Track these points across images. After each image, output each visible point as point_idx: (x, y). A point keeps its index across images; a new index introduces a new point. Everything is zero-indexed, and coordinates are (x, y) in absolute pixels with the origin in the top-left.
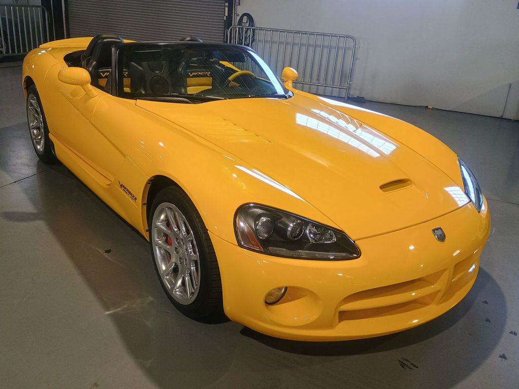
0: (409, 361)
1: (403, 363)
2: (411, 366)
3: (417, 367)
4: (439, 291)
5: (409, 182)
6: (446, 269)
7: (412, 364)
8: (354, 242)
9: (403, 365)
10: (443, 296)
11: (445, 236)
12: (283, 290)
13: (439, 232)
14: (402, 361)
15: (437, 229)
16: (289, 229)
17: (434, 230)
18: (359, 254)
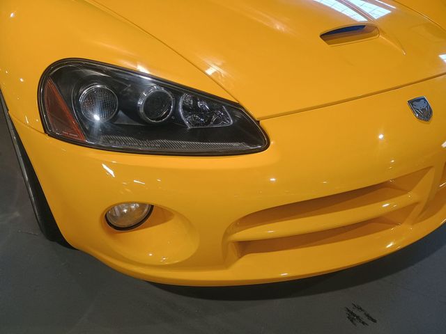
0: (362, 310)
1: (352, 313)
2: (365, 319)
3: (375, 321)
4: (417, 203)
5: (376, 30)
6: (430, 167)
7: (368, 316)
8: (258, 122)
9: (352, 317)
10: (424, 210)
11: (431, 111)
12: (146, 210)
13: (421, 105)
14: (351, 310)
15: (418, 100)
16: (140, 103)
17: (411, 102)
18: (266, 145)
